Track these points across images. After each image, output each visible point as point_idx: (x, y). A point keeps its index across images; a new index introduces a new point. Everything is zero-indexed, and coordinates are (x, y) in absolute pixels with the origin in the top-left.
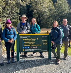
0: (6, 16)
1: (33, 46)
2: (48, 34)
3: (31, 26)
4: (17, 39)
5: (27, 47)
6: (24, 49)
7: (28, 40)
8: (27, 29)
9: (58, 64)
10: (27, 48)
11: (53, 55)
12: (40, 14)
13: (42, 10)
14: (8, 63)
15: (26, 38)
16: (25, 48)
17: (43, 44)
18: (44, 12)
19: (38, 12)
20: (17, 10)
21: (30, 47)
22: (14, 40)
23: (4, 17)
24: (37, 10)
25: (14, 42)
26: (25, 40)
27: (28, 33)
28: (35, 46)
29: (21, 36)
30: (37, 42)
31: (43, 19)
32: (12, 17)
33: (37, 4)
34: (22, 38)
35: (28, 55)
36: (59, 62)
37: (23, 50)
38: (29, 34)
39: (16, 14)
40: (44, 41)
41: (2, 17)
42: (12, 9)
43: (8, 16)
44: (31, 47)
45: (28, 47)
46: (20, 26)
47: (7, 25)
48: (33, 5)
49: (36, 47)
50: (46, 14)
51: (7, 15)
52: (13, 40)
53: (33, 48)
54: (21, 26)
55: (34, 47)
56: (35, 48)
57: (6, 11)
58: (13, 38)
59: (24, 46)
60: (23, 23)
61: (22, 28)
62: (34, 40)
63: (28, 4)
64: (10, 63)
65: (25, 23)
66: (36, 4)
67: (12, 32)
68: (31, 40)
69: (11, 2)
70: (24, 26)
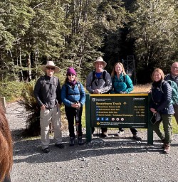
0: (73, 57)
1: (115, 117)
2: (147, 95)
3: (114, 80)
4: (86, 102)
5: (105, 117)
6: (99, 121)
7: (106, 105)
8: (106, 85)
9: (165, 153)
10: (104, 119)
11: (156, 137)
12: (152, 47)
13: (158, 37)
14: (71, 145)
15: (103, 102)
16: (100, 119)
17: (136, 114)
18: (162, 42)
19: (146, 43)
20: (97, 41)
21: (110, 118)
22: (81, 105)
23: (70, 59)
24: (144, 38)
25: (81, 108)
26: (101, 105)
27: (108, 93)
28: (120, 118)
29: (94, 97)
30: (123, 110)
31: (161, 58)
32: (85, 57)
33: (145, 23)
34: (96, 102)
35: (109, 135)
36: (167, 149)
37: (98, 124)
38: (109, 95)
39: (94, 51)
40: (138, 109)
41: (66, 58)
42: (86, 41)
43: (78, 56)
44: (113, 119)
45: (107, 119)
46: (92, 78)
47: (69, 77)
48: (135, 26)
49: (122, 119)
50: (167, 46)
51: (75, 54)
52: (79, 105)
53: (115, 121)
54: (94, 78)
55: (118, 119)
56: (120, 121)
57: (73, 46)
58: (80, 101)
59: (99, 117)
60: (97, 74)
61: (95, 83)
62: (117, 105)
63: (122, 26)
64: (73, 145)
65: (101, 73)
66: (143, 24)
67: (77, 89)
68: (113, 105)
69: (84, 24)
70: (99, 79)
